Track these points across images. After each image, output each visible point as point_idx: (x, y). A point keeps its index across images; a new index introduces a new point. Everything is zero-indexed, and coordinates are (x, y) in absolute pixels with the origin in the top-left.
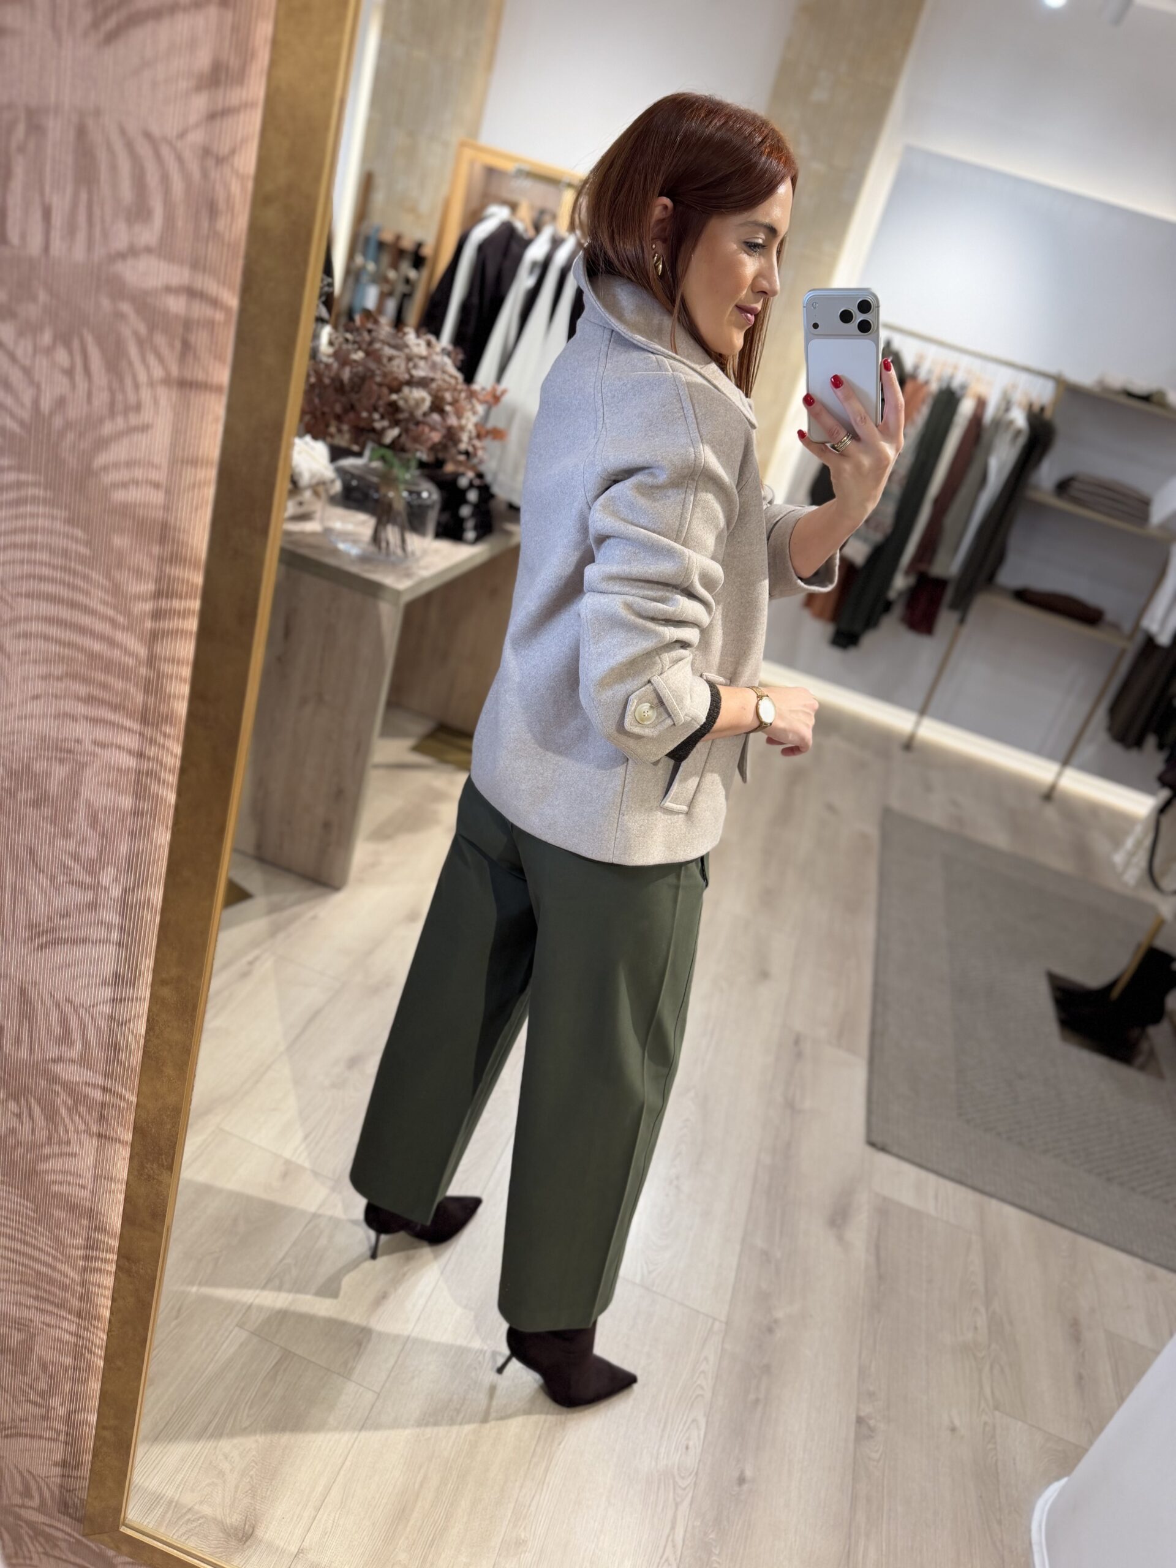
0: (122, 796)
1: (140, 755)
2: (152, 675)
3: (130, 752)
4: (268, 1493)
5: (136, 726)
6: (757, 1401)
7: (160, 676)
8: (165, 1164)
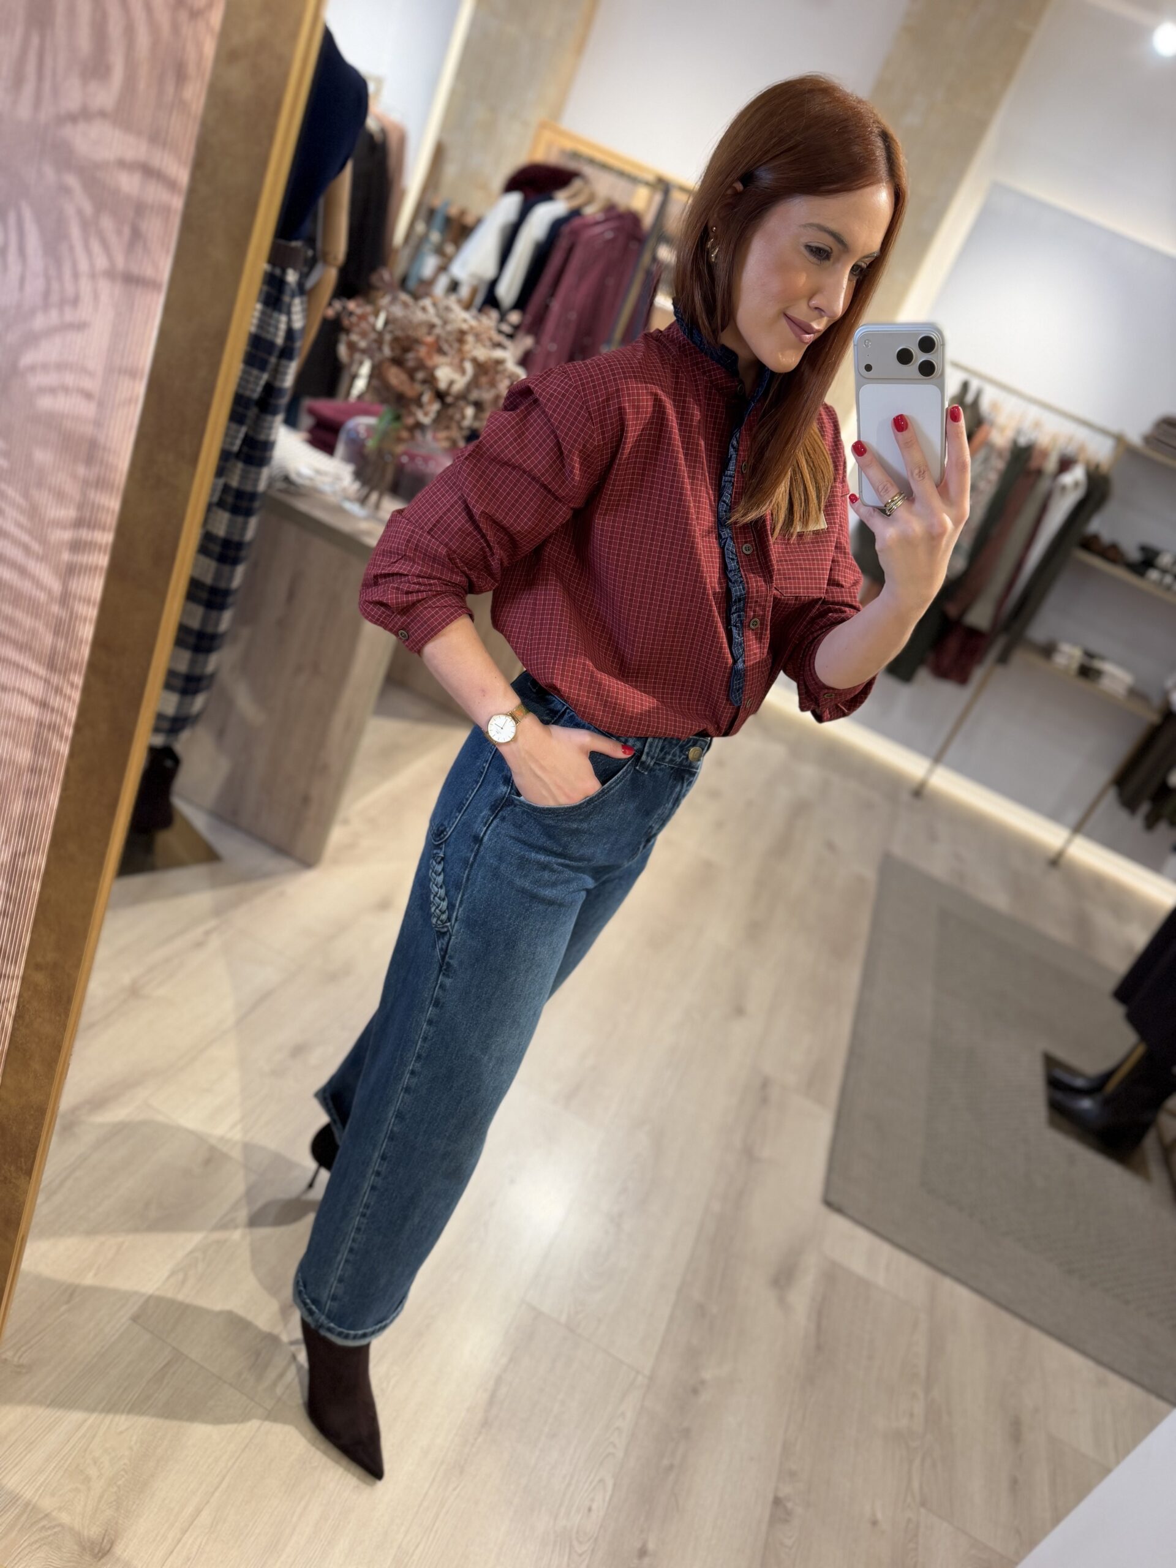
0: (20, 748)
1: (43, 705)
2: (64, 614)
3: (33, 700)
4: (134, 1507)
5: (42, 671)
6: (671, 1467)
7: (73, 617)
8: (24, 1168)
